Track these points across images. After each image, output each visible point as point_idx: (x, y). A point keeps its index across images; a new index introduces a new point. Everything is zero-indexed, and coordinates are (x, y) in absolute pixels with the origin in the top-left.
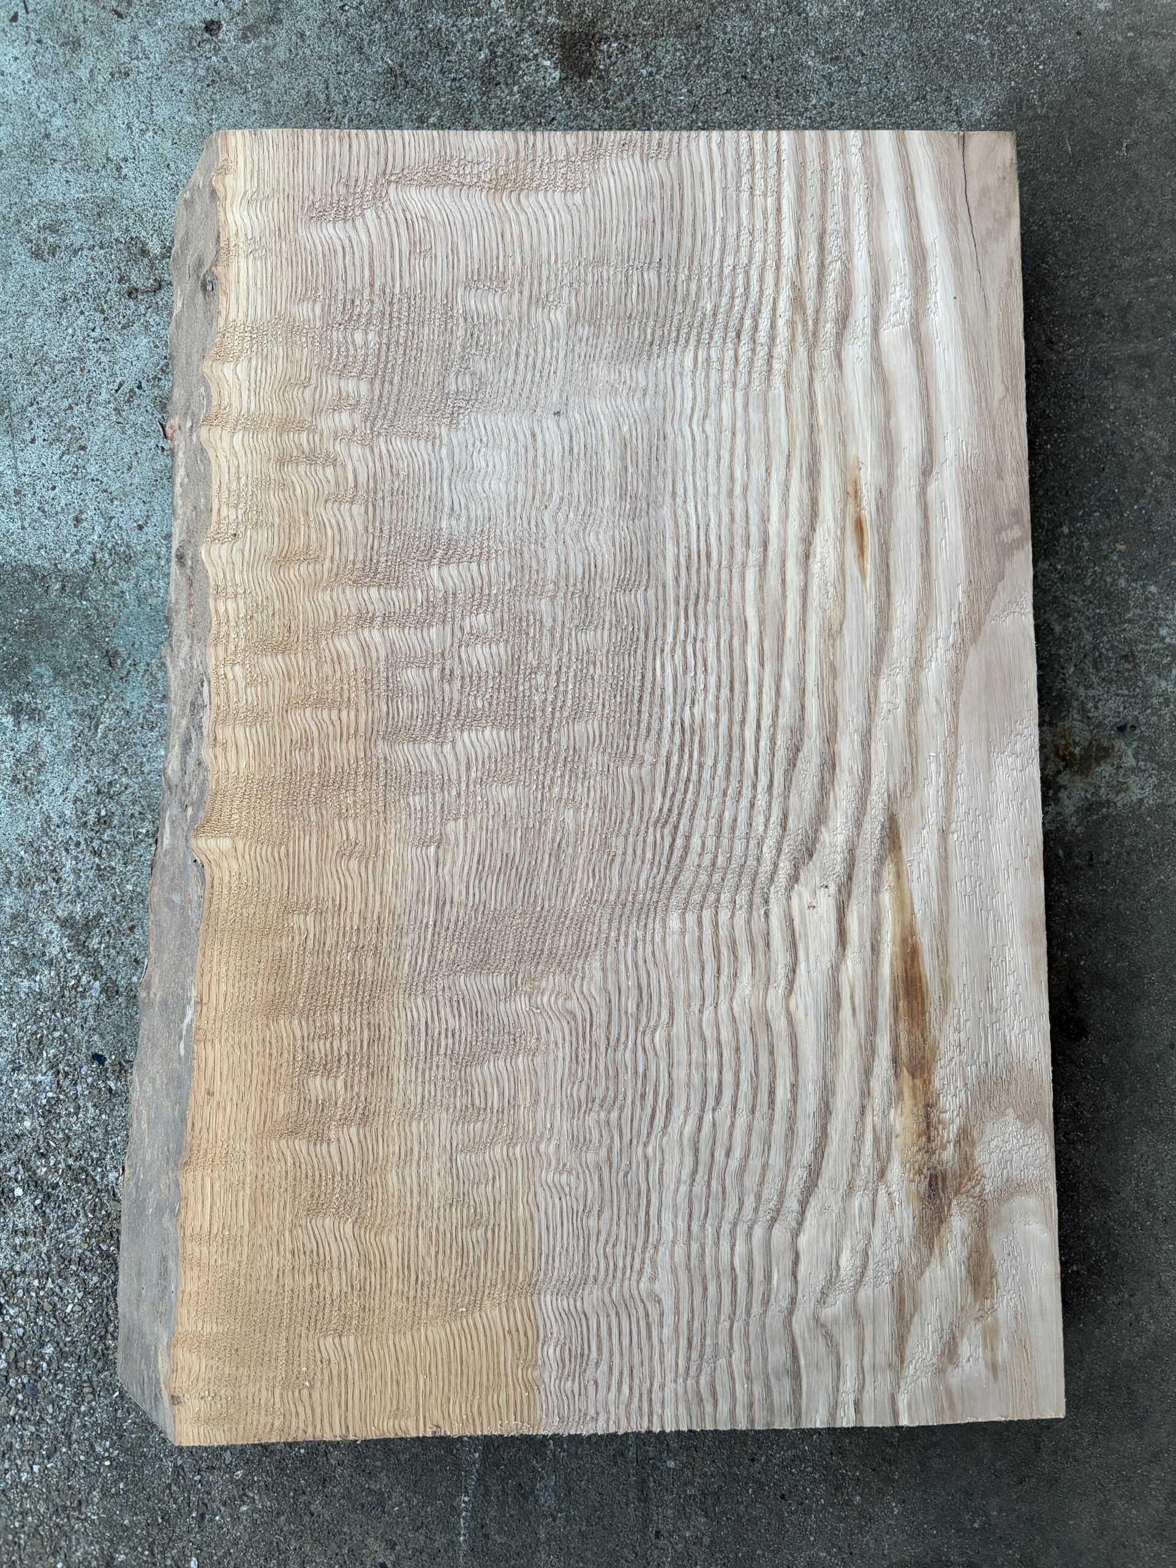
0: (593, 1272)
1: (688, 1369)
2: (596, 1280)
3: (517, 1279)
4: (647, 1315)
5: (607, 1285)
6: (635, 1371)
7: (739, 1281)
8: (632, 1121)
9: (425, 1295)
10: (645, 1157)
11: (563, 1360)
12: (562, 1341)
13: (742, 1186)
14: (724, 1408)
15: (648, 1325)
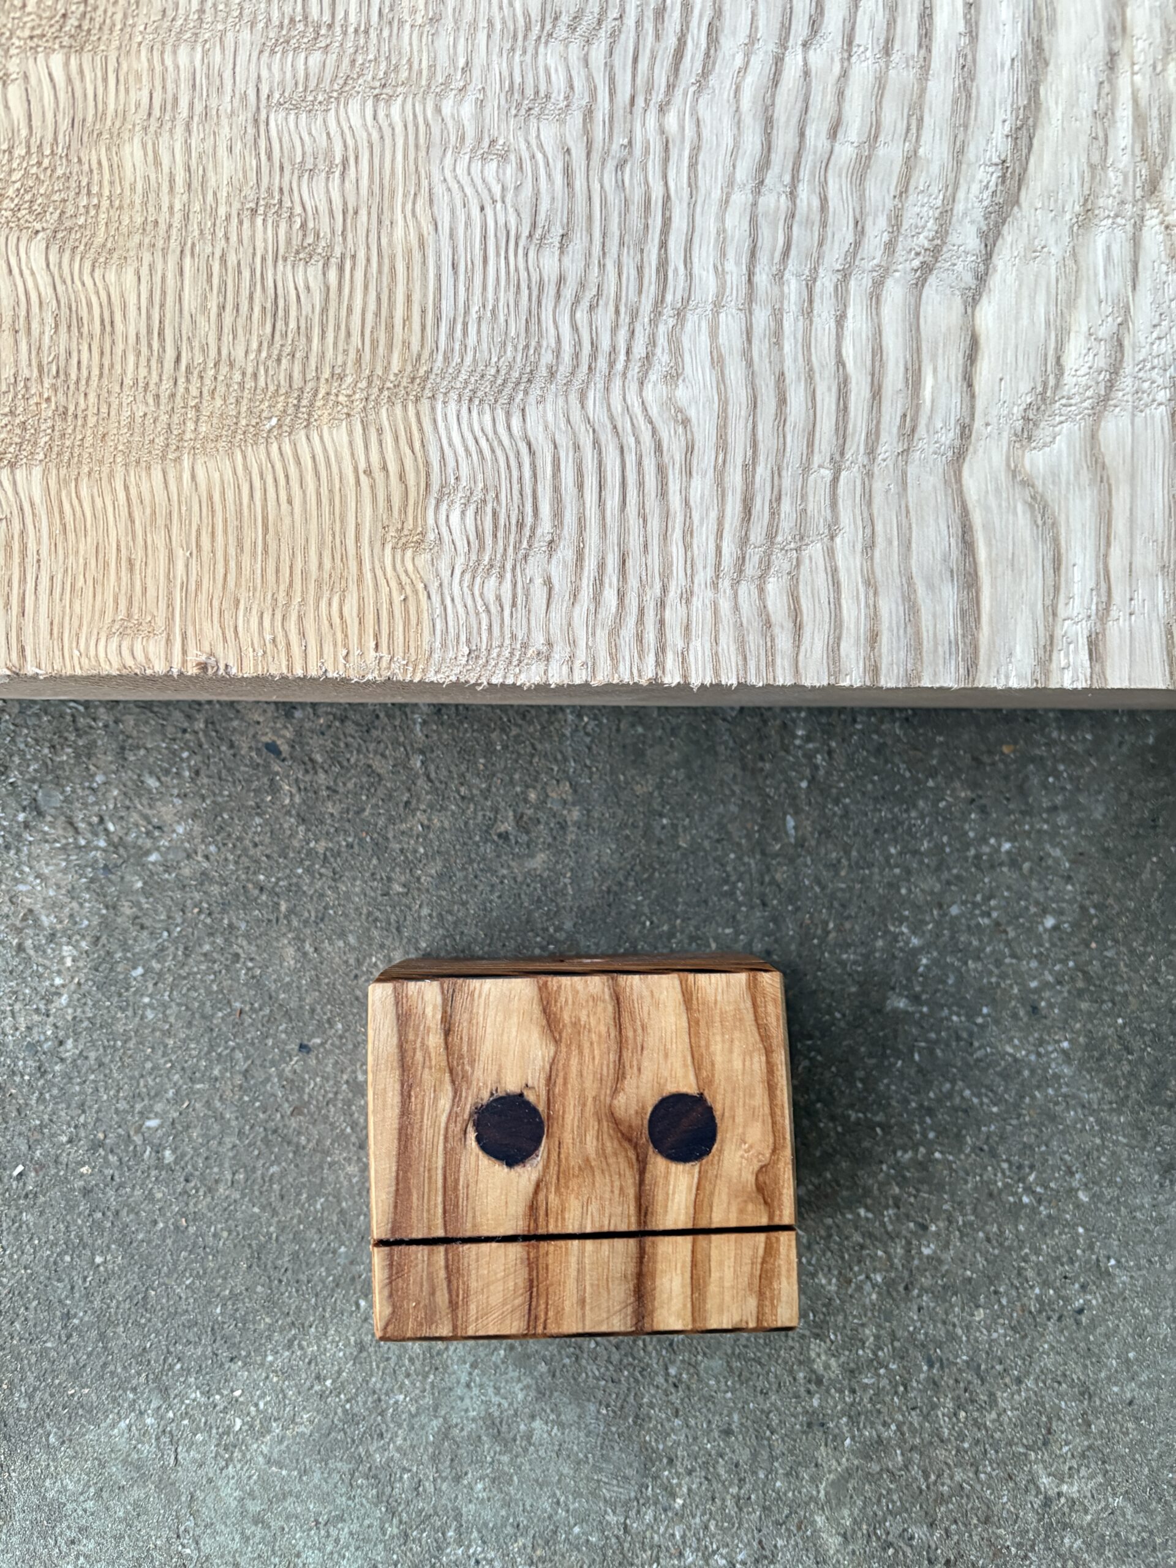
0: (547, 358)
1: (741, 561)
2: (552, 374)
3: (387, 369)
4: (659, 448)
5: (577, 384)
6: (630, 563)
7: (853, 385)
8: (635, 60)
9: (194, 392)
10: (662, 132)
11: (480, 535)
12: (478, 495)
13: (862, 197)
14: (815, 642)
15: (661, 470)
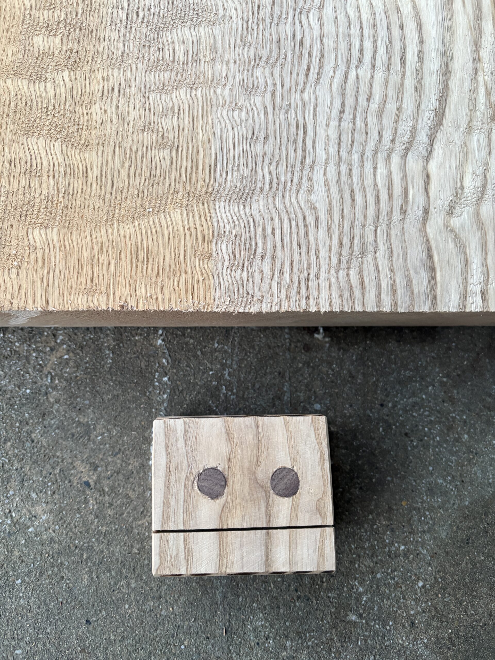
0: (259, 185)
1: (339, 262)
2: (262, 191)
3: (196, 189)
4: (305, 219)
5: (271, 195)
6: (294, 264)
7: (381, 193)
8: (291, 74)
9: (119, 198)
10: (302, 99)
11: (234, 254)
12: (233, 238)
13: (381, 123)
14: (371, 294)
15: (306, 227)
